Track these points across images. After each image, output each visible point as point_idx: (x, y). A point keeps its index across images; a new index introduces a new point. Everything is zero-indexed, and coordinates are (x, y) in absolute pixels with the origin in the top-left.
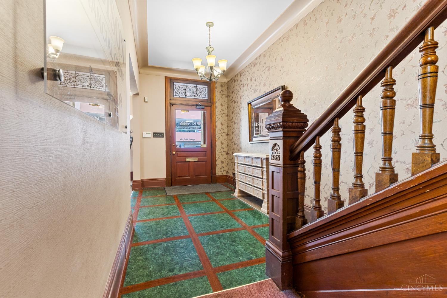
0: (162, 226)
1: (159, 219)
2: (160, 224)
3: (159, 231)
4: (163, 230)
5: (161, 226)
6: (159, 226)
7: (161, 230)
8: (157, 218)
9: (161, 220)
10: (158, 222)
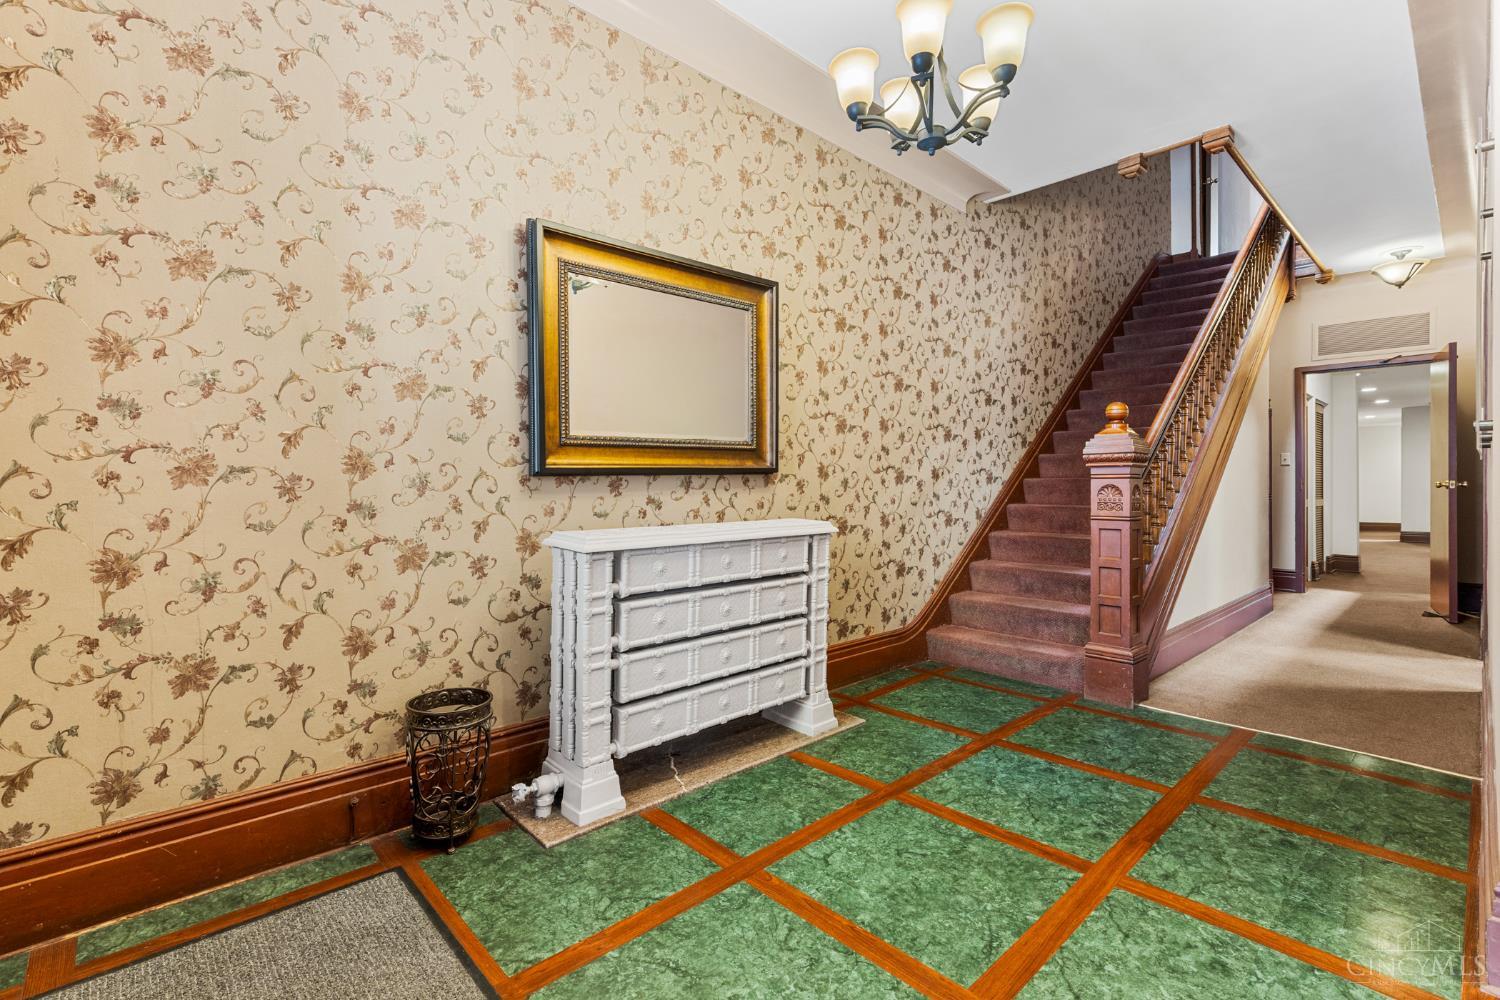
0: (1279, 885)
1: (1270, 941)
2: (1286, 902)
3: (1311, 873)
4: (1289, 865)
5: (1282, 890)
6: (1299, 899)
7: (1296, 868)
8: (1283, 958)
9: (1265, 924)
10: (1287, 922)
